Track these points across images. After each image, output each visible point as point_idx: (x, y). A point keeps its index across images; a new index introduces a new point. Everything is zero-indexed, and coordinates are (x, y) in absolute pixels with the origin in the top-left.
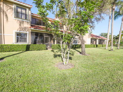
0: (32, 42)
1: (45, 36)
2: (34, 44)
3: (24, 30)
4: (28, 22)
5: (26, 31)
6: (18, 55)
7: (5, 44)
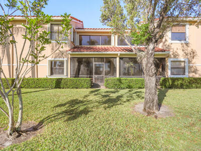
0: (72, 74)
1: (94, 63)
2: (75, 77)
3: (60, 55)
4: (66, 43)
5: (63, 58)
6: (32, 94)
7: (39, 77)
